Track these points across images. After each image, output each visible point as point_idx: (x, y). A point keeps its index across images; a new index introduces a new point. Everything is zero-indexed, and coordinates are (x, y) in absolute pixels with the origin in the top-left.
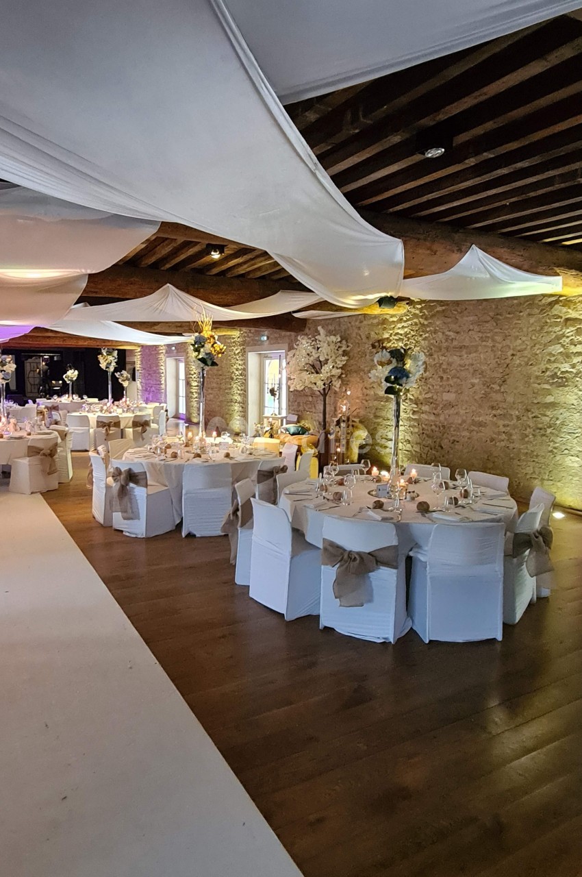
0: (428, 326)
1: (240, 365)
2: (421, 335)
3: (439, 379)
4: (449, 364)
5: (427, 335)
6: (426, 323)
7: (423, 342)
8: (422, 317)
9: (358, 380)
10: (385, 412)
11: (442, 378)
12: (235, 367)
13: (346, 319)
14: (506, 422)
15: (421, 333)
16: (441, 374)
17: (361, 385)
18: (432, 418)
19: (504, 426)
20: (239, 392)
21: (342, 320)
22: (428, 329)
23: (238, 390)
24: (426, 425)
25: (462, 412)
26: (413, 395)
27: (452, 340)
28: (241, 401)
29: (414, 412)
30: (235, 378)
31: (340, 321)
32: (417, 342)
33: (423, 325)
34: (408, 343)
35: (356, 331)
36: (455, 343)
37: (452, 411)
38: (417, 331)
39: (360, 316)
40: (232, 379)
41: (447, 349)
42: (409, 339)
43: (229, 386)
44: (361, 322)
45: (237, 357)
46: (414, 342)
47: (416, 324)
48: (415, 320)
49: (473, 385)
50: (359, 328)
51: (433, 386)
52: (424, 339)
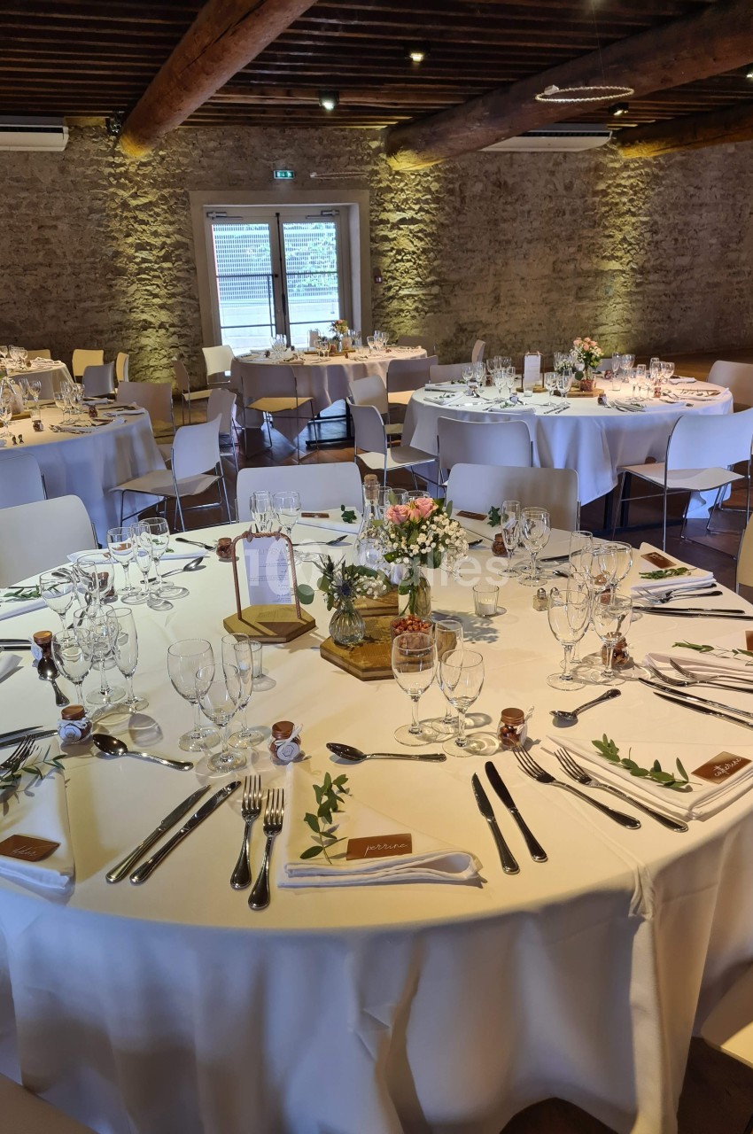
0: (663, 178)
1: (155, 234)
2: (653, 189)
3: (673, 242)
4: (687, 224)
5: (662, 189)
6: (661, 174)
7: (656, 197)
8: (655, 166)
9: (548, 250)
10: (594, 291)
11: (676, 240)
12: (130, 240)
13: (525, 157)
14: (739, 279)
15: (653, 186)
16: (675, 234)
17: (552, 259)
18: (662, 287)
19: (738, 283)
20: (157, 301)
21: (515, 156)
22: (664, 182)
23: (156, 296)
24: (654, 297)
25: (697, 276)
26: (637, 264)
27: (692, 196)
28: (176, 321)
29: (638, 285)
30: (133, 267)
31: (511, 158)
32: (647, 197)
33: (656, 176)
34: (635, 198)
35: (548, 177)
36: (695, 200)
37: (685, 276)
38: (648, 183)
39: (555, 155)
40: (120, 272)
41: (686, 206)
42: (636, 193)
43: (104, 290)
44: (557, 164)
45: (141, 216)
46: (644, 197)
47: (647, 174)
48: (646, 170)
49: (711, 245)
50: (552, 173)
51: (665, 250)
52: (659, 194)
